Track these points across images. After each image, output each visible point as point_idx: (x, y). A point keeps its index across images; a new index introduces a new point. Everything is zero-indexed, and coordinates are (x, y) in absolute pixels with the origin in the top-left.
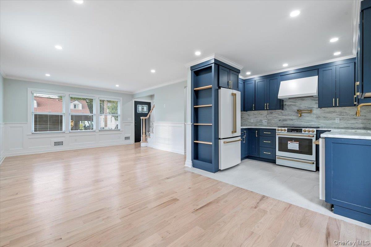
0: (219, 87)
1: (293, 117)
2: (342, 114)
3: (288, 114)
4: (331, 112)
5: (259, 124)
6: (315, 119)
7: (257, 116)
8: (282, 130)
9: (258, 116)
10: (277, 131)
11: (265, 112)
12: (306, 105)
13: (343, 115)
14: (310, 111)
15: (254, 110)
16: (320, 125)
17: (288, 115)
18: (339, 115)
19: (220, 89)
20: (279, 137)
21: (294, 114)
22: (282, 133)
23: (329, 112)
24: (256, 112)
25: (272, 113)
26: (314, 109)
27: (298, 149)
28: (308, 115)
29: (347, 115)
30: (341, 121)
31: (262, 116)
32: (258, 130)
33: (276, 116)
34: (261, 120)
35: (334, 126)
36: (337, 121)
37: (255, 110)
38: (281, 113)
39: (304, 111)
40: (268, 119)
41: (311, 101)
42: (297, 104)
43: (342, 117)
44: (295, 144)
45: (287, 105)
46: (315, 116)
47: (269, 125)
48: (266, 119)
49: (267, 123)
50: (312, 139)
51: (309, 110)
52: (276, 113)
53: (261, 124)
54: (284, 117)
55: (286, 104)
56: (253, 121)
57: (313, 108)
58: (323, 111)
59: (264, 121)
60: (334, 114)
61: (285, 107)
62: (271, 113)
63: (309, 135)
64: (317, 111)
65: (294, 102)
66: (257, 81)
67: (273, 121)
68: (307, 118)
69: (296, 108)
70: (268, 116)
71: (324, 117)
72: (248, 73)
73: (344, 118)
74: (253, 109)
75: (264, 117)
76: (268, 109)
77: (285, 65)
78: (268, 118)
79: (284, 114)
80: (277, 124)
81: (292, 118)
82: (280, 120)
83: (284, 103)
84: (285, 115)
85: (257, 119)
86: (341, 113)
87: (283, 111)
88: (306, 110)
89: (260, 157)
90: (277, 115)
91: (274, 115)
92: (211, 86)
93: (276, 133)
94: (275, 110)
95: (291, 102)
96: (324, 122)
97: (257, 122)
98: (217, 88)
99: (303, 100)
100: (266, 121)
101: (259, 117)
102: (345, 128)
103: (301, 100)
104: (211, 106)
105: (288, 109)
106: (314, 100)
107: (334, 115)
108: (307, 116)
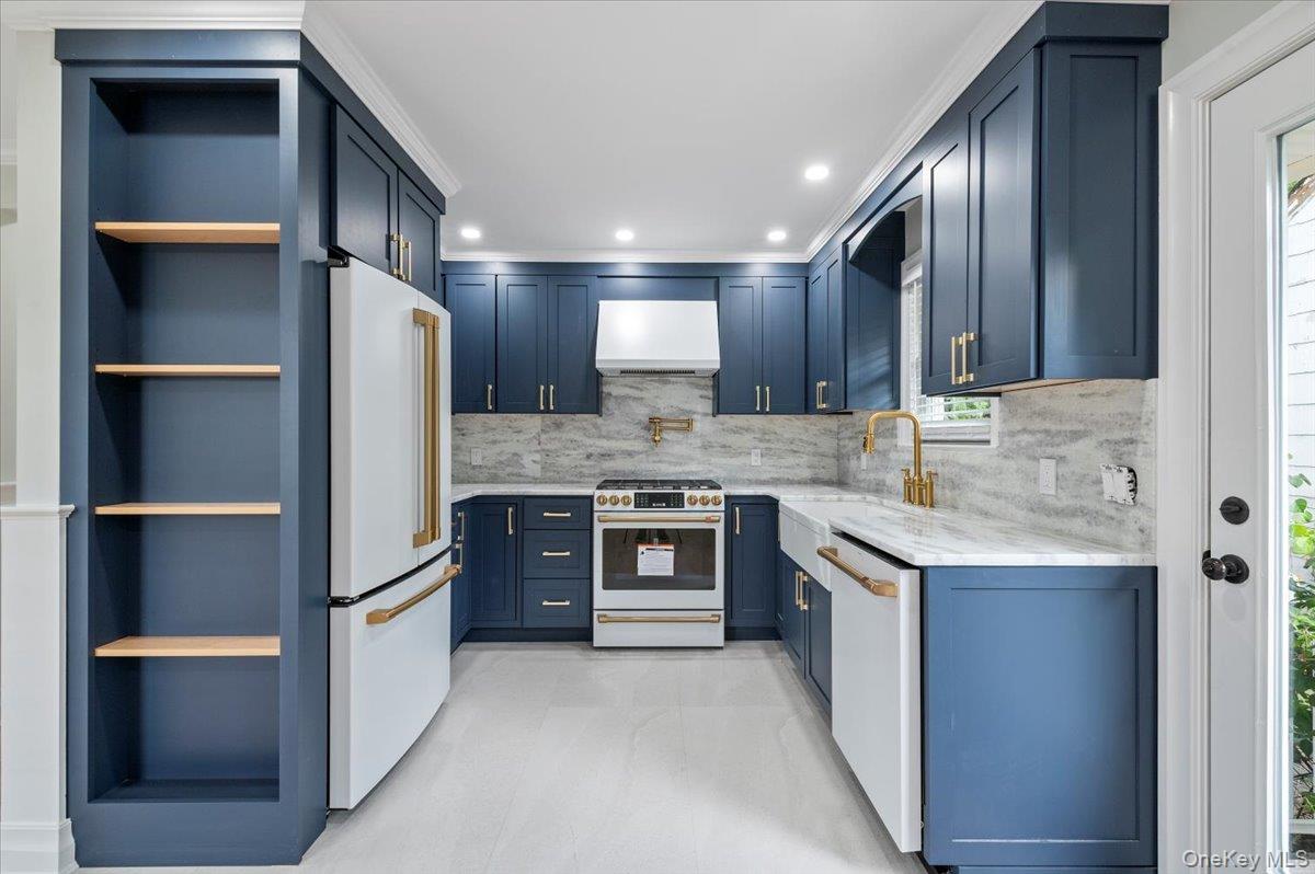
0: (339, 256)
1: (632, 442)
2: (767, 437)
3: (618, 433)
4: (741, 428)
5: (509, 470)
6: (698, 454)
7: (498, 437)
8: (615, 501)
9: (502, 438)
10: (597, 506)
11: (532, 423)
12: (675, 404)
13: (769, 441)
14: (687, 425)
15: (490, 412)
16: (710, 471)
17: (619, 435)
18: (761, 441)
19: (346, 265)
20: (606, 532)
21: (637, 431)
22: (617, 512)
23: (737, 431)
24: (494, 419)
25: (562, 424)
26: (695, 416)
27: (670, 572)
28: (680, 436)
29: (778, 440)
30: (765, 459)
31: (522, 437)
32: (519, 502)
33: (576, 438)
34: (515, 454)
35: (746, 477)
36: (755, 460)
37: (496, 410)
38: (595, 426)
39: (669, 425)
40: (543, 450)
41: (687, 387)
42: (643, 394)
43: (767, 445)
44: (661, 553)
45: (615, 397)
46: (699, 442)
47: (549, 474)
48: (537, 451)
49: (539, 466)
50: (714, 530)
51: (683, 421)
52: (575, 427)
53: (516, 471)
54: (605, 444)
55: (610, 394)
56: (483, 458)
57: (695, 413)
58: (720, 427)
59: (527, 460)
60: (748, 437)
61: (609, 404)
62: (558, 426)
63: (709, 514)
64: (705, 425)
65: (637, 388)
66: (503, 281)
67: (564, 461)
68: (677, 449)
69: (642, 413)
70: (543, 437)
71: (724, 446)
72: (471, 233)
73: (770, 449)
74: (490, 407)
75: (529, 441)
76: (552, 408)
77: (624, 235)
78: (546, 447)
79: (604, 433)
80: (578, 470)
81: (630, 449)
82: (589, 456)
83: (606, 389)
84: (608, 437)
85: (497, 448)
86: (764, 435)
87: (599, 421)
88: (674, 421)
89: (527, 624)
90: (578, 436)
91: (571, 436)
92: (276, 227)
93: (596, 515)
94: (572, 416)
95: (626, 386)
96: (724, 461)
97: (501, 463)
98: (322, 254)
99: (666, 382)
100: (537, 457)
101: (505, 441)
102: (772, 483)
103: (659, 381)
104: (275, 378)
105: (616, 412)
106: (697, 386)
107: (746, 440)
108: (678, 442)
